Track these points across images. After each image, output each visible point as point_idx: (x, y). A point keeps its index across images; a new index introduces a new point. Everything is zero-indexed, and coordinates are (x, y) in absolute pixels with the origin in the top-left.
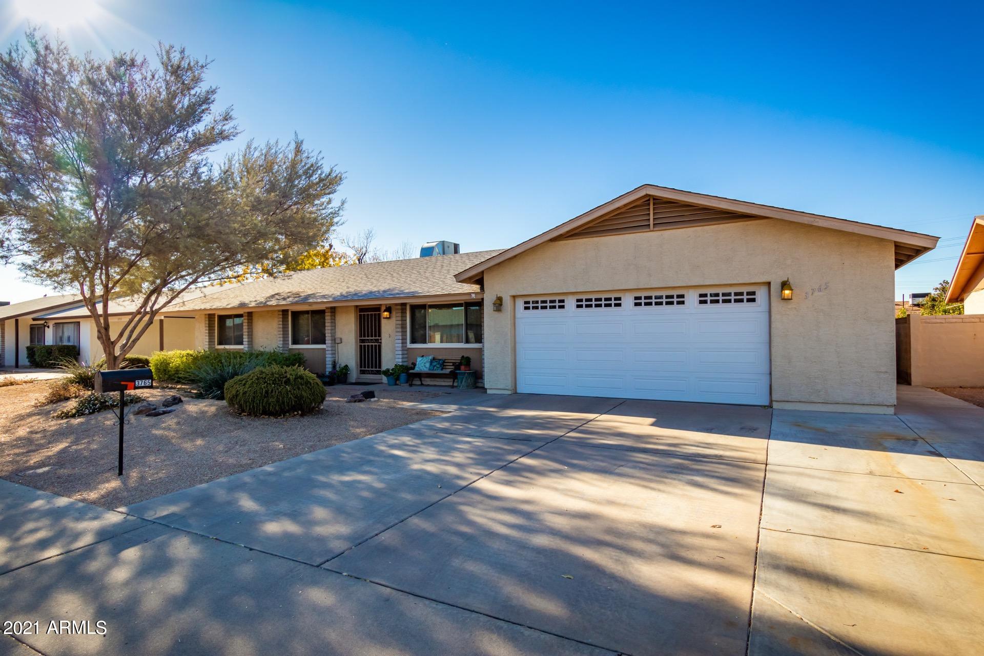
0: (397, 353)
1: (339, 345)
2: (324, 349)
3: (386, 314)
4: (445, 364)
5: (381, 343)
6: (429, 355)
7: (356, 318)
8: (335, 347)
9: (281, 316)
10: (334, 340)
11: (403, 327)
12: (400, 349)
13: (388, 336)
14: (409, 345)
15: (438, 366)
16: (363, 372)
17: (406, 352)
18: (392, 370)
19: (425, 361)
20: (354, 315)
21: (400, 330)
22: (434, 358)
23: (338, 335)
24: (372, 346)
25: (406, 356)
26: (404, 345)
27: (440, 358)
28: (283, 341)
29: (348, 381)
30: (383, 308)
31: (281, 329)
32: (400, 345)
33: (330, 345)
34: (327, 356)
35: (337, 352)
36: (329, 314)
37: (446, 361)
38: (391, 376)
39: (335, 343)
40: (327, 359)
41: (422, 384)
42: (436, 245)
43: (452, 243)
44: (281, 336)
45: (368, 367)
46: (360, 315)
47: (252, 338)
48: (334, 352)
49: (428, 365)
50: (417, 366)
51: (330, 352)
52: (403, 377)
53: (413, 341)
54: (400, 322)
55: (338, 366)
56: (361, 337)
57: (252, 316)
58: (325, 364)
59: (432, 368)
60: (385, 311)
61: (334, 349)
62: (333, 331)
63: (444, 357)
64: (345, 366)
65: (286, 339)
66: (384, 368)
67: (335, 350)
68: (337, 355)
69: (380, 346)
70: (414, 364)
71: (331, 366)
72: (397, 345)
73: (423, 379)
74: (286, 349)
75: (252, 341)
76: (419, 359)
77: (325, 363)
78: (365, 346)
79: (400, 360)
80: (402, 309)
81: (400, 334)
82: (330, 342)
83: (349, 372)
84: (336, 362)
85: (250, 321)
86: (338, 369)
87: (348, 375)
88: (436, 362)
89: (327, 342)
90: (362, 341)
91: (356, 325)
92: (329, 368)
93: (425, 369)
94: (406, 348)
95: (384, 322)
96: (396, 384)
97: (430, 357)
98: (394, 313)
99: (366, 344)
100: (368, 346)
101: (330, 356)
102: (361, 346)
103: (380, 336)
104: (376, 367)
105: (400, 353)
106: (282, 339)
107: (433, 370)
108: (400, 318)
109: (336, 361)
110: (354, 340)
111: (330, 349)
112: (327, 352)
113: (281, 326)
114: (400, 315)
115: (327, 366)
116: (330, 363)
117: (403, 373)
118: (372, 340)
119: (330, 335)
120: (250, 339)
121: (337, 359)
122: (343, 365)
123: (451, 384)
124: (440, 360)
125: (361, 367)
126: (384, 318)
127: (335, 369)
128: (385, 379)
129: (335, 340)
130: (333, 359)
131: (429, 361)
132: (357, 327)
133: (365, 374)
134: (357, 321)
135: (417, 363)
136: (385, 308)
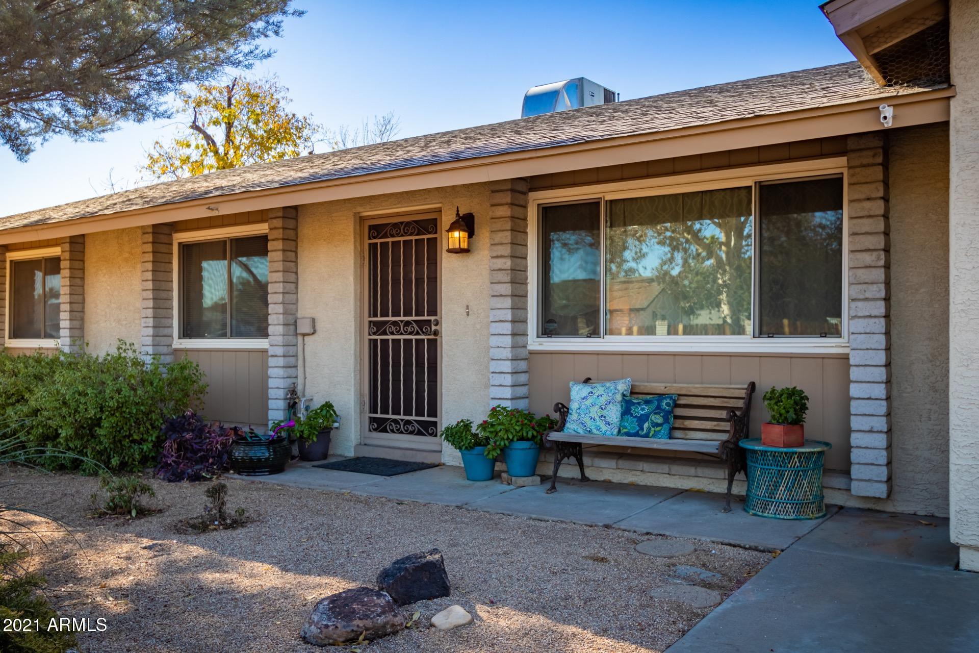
0: (494, 366)
1: (306, 338)
2: (265, 351)
3: (457, 237)
4: (680, 412)
5: (436, 333)
6: (614, 379)
7: (359, 255)
8: (295, 345)
9: (150, 257)
10: (292, 324)
11: (518, 279)
12: (508, 353)
13: (463, 311)
14: (535, 343)
15: (659, 419)
16: (379, 425)
17: (523, 365)
18: (484, 425)
19: (603, 400)
20: (351, 247)
21: (506, 289)
22: (633, 387)
23: (305, 310)
24: (408, 342)
25: (523, 378)
26: (520, 339)
27: (659, 387)
28: (154, 327)
29: (331, 452)
30: (448, 218)
31: (150, 295)
32: (508, 341)
33: (279, 340)
34: (271, 372)
35: (300, 363)
36: (279, 245)
37: (683, 401)
38: (478, 449)
39: (296, 334)
40: (272, 383)
41: (584, 479)
42: (564, 86)
43: (599, 86)
44: (150, 313)
45: (396, 411)
46: (373, 247)
47: (82, 319)
48: (292, 361)
49: (614, 413)
50: (573, 416)
51: (281, 361)
52: (521, 452)
53: (548, 328)
54: (508, 263)
55: (302, 406)
56: (375, 315)
57: (83, 261)
58: (265, 398)
59: (631, 425)
60: (452, 228)
61: (292, 350)
62: (291, 297)
63: (674, 388)
64: (322, 408)
65: (165, 322)
66: (448, 417)
67: (296, 356)
68: (300, 369)
69: (433, 344)
70: (563, 410)
71: (281, 404)
72: (494, 341)
73: (586, 461)
74: (164, 350)
75: (82, 328)
76: (578, 392)
77: (267, 394)
78: (385, 342)
79: (508, 393)
80: (513, 218)
81: (508, 302)
82: (280, 329)
83: (336, 425)
84: (299, 393)
85: (78, 273)
86: (302, 415)
87: (332, 433)
88: (647, 402)
89: (271, 330)
90: (378, 328)
91: (359, 278)
92: (277, 412)
93: (604, 428)
94: (523, 353)
95: (448, 265)
96: (495, 476)
97: (622, 387)
98: (483, 236)
99: (390, 337)
100: (396, 342)
101: (281, 372)
102: (373, 343)
103: (433, 311)
104: (420, 413)
105: (507, 366)
106: (150, 322)
107: (636, 434)
108: (506, 250)
109: (299, 388)
110: (352, 324)
111: (280, 351)
112: (272, 362)
113: (150, 285)
114: (506, 237)
115: (272, 404)
116: (281, 393)
117: (522, 439)
118: (408, 323)
119: (280, 309)
120: (77, 324)
121: (300, 381)
122: (317, 403)
123: (721, 487)
124: (661, 396)
125: (373, 409)
126: (450, 251)
127: (295, 414)
128: (451, 455)
129: (295, 324)
130: (290, 381)
131: (619, 397)
132: (362, 284)
133: (385, 430)
134: (362, 266)
135: (574, 406)
136: (453, 218)
